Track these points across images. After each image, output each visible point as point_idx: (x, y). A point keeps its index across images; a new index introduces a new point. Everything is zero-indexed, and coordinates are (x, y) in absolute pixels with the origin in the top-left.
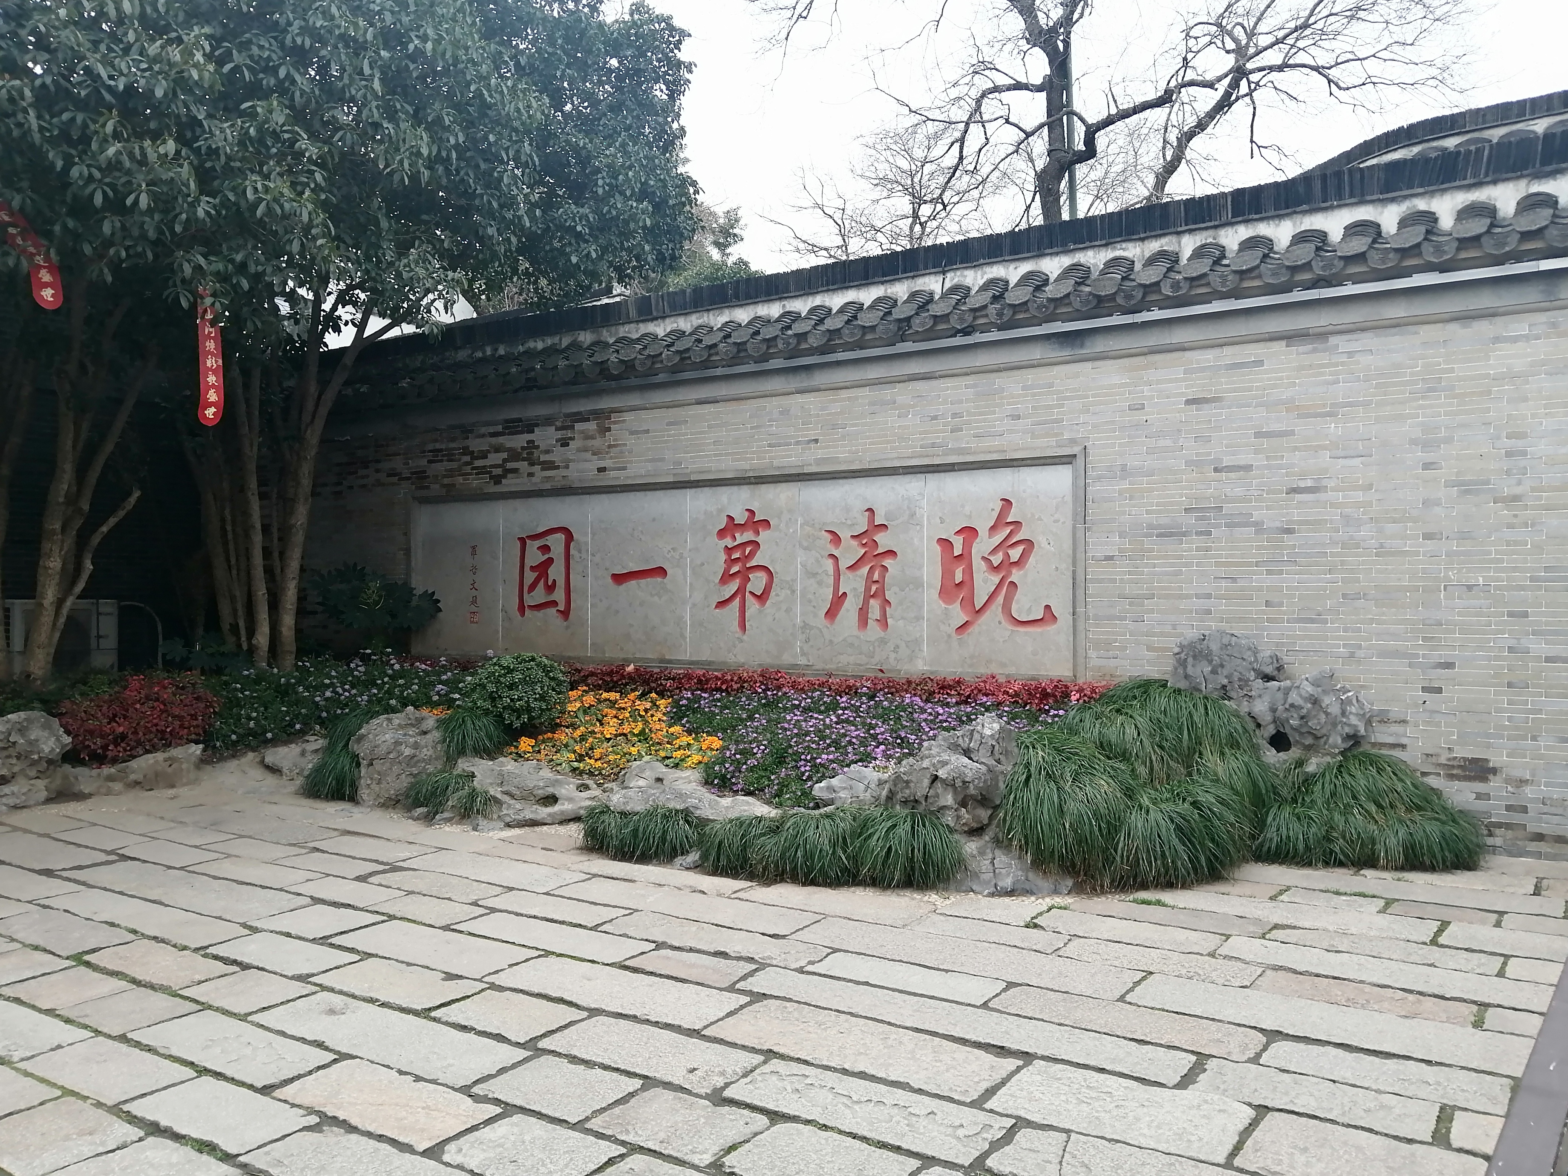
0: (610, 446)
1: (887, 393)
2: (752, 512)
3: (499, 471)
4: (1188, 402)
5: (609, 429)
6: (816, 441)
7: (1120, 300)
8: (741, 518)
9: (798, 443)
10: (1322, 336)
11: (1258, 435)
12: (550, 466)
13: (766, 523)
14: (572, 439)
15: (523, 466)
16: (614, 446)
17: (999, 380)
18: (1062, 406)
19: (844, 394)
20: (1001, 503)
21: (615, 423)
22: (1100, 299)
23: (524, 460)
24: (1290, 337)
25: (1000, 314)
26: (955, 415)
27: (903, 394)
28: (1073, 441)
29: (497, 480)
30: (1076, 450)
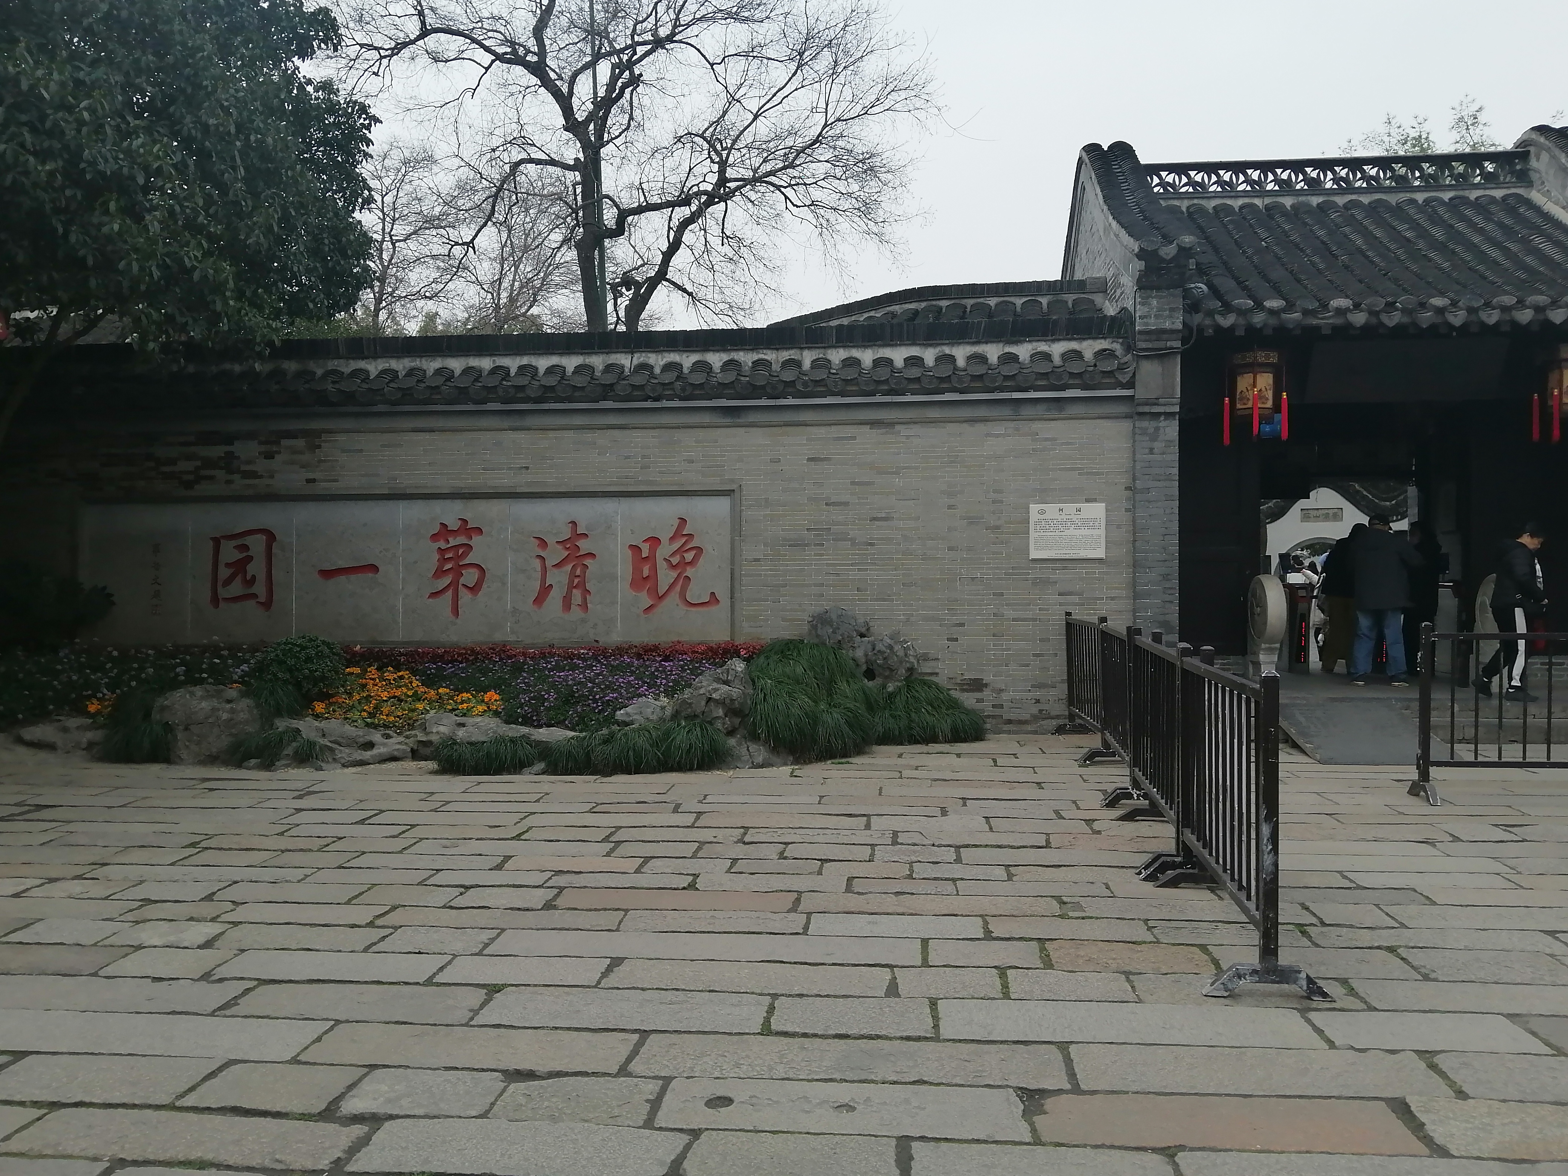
0: (320, 461)
1: (589, 436)
2: (465, 521)
3: (191, 477)
4: (809, 460)
5: (319, 447)
6: (527, 468)
7: (769, 390)
8: (453, 525)
9: (510, 469)
10: (891, 424)
11: (853, 483)
12: (254, 475)
13: (479, 531)
14: (279, 453)
15: (220, 474)
16: (325, 461)
17: (678, 435)
18: (724, 456)
19: (551, 434)
20: (678, 521)
21: (325, 441)
22: (754, 387)
23: (221, 468)
24: (873, 424)
25: (683, 389)
26: (643, 457)
27: (602, 438)
28: (732, 481)
29: (189, 485)
30: (734, 487)
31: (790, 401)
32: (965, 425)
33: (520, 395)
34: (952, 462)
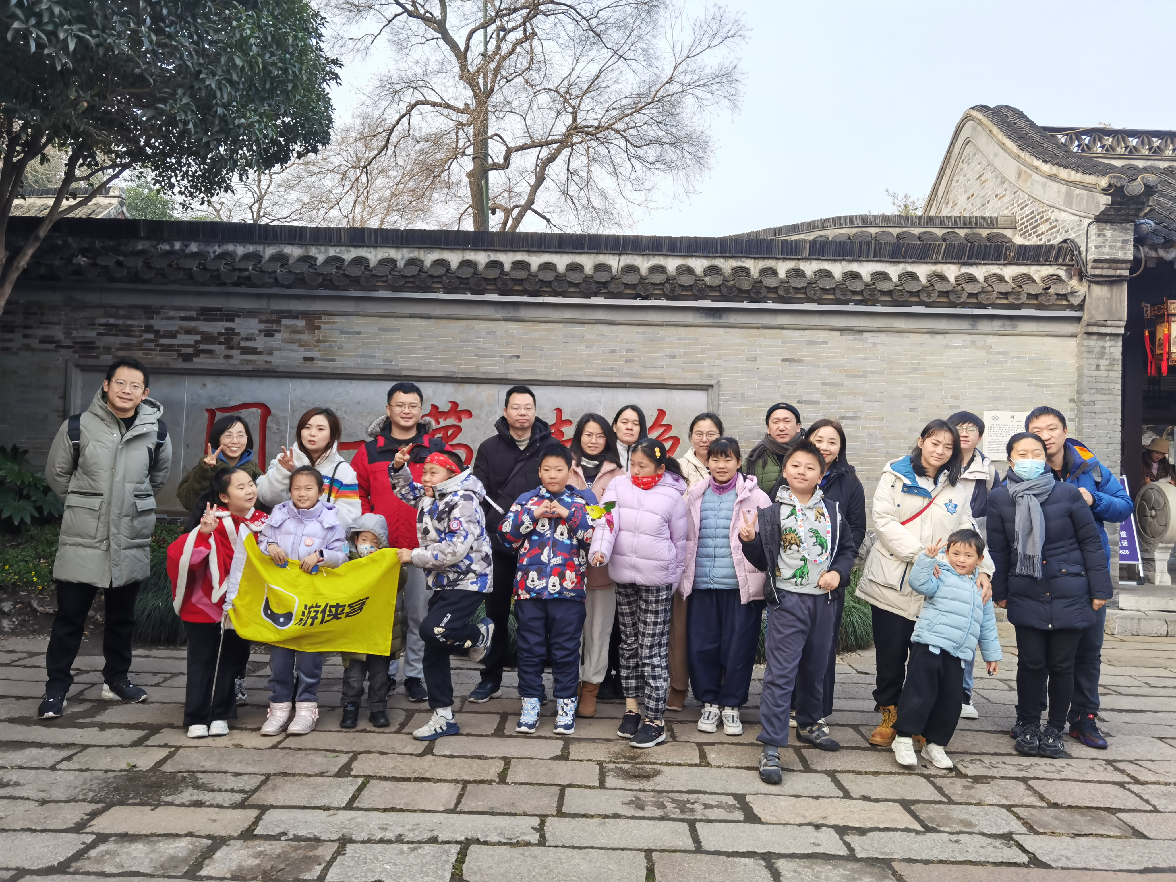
0: (318, 341)
1: (578, 330)
2: (455, 404)
3: (190, 351)
4: (784, 360)
5: (319, 328)
6: (518, 357)
7: (752, 294)
8: (445, 407)
9: (502, 356)
10: (860, 332)
11: (824, 384)
12: (253, 351)
13: (469, 414)
14: (278, 331)
15: (219, 349)
16: (324, 341)
17: (662, 332)
18: (704, 353)
19: (543, 326)
20: (657, 413)
21: (325, 323)
22: (740, 290)
23: (220, 343)
24: (842, 330)
25: (673, 290)
26: (629, 351)
27: (590, 332)
28: (710, 377)
29: (187, 358)
30: (712, 382)
31: (770, 305)
32: (927, 336)
33: (517, 288)
34: (914, 369)
